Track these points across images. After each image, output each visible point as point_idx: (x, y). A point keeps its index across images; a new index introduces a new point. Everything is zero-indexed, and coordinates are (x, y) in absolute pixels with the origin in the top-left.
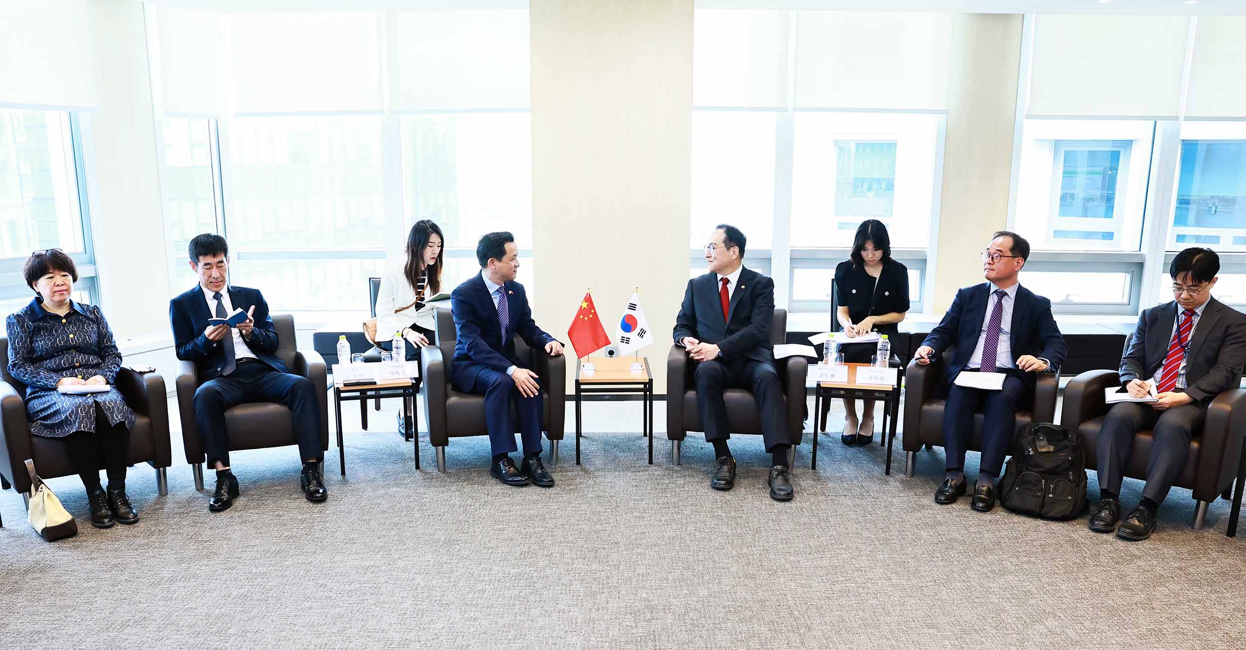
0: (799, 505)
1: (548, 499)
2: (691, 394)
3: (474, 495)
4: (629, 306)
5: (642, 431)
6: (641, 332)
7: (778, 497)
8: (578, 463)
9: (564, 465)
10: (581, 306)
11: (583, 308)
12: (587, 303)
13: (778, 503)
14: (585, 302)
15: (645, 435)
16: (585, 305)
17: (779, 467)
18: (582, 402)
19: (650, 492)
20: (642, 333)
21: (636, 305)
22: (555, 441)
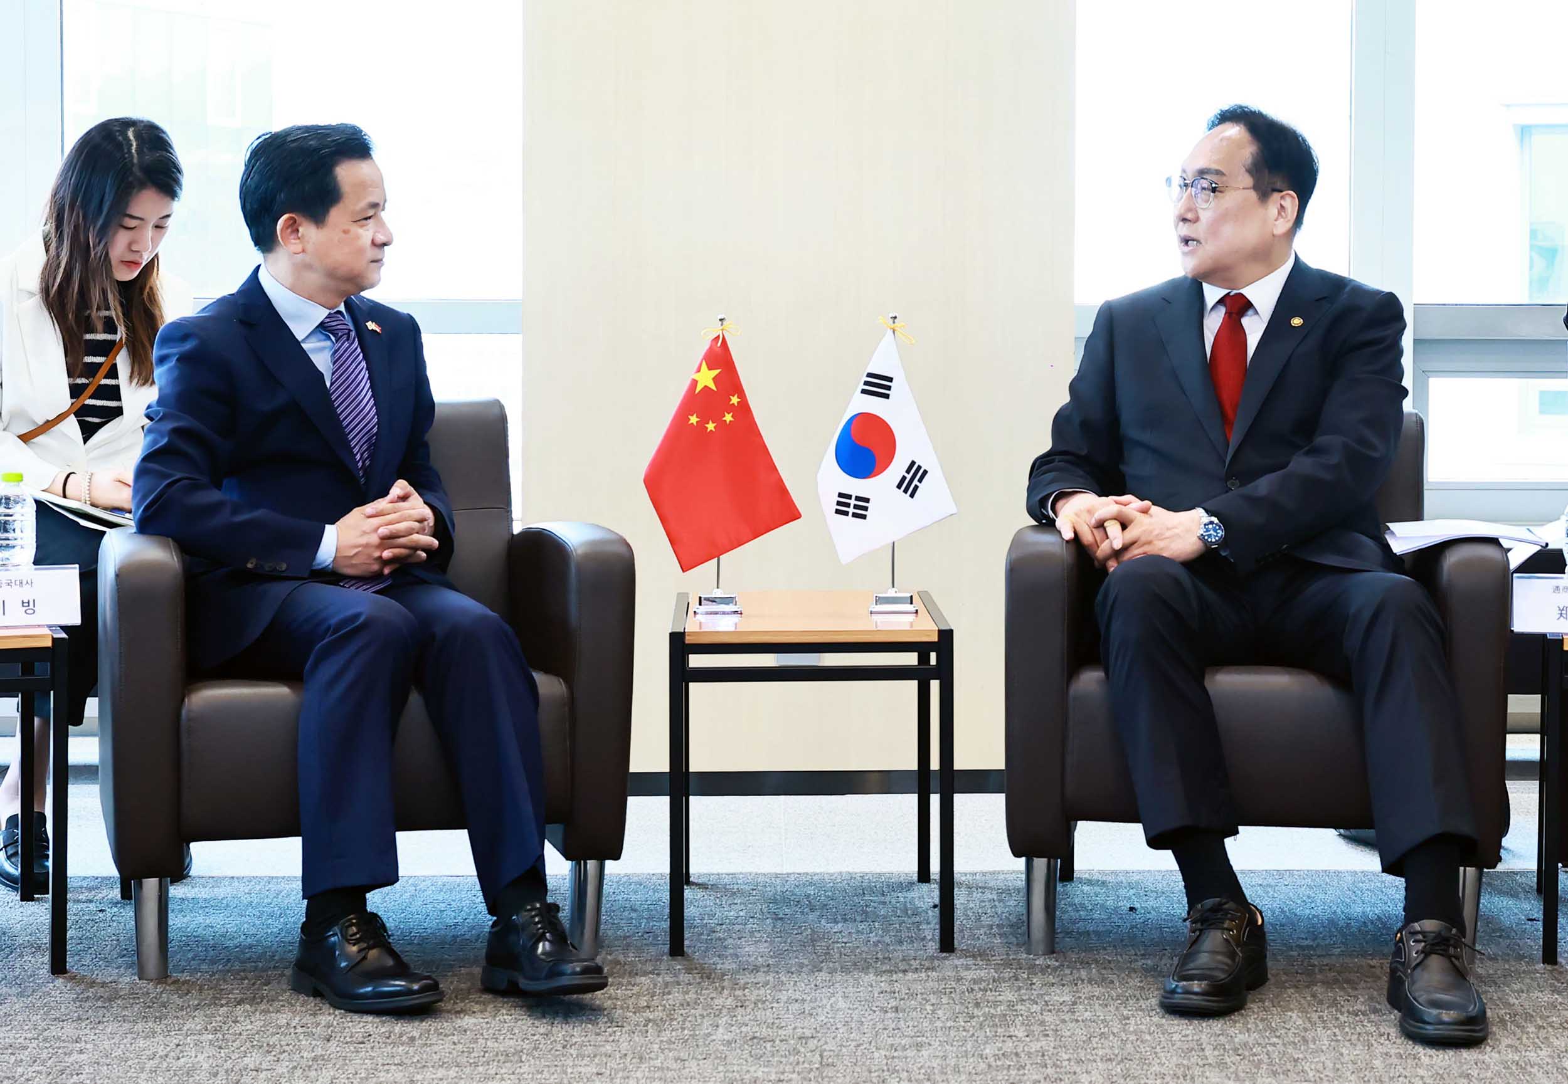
0: (1511, 1056)
1: (559, 1047)
2: (1090, 680)
3: (273, 1040)
4: (866, 383)
5: (913, 867)
6: (909, 477)
7: (1430, 1030)
8: (677, 948)
9: (621, 958)
10: (695, 383)
11: (699, 388)
12: (716, 372)
13: (1432, 1052)
14: (710, 368)
15: (924, 874)
16: (707, 378)
17: (1430, 925)
18: (691, 798)
19: (949, 1024)
20: (912, 482)
21: (890, 379)
22: (591, 865)
